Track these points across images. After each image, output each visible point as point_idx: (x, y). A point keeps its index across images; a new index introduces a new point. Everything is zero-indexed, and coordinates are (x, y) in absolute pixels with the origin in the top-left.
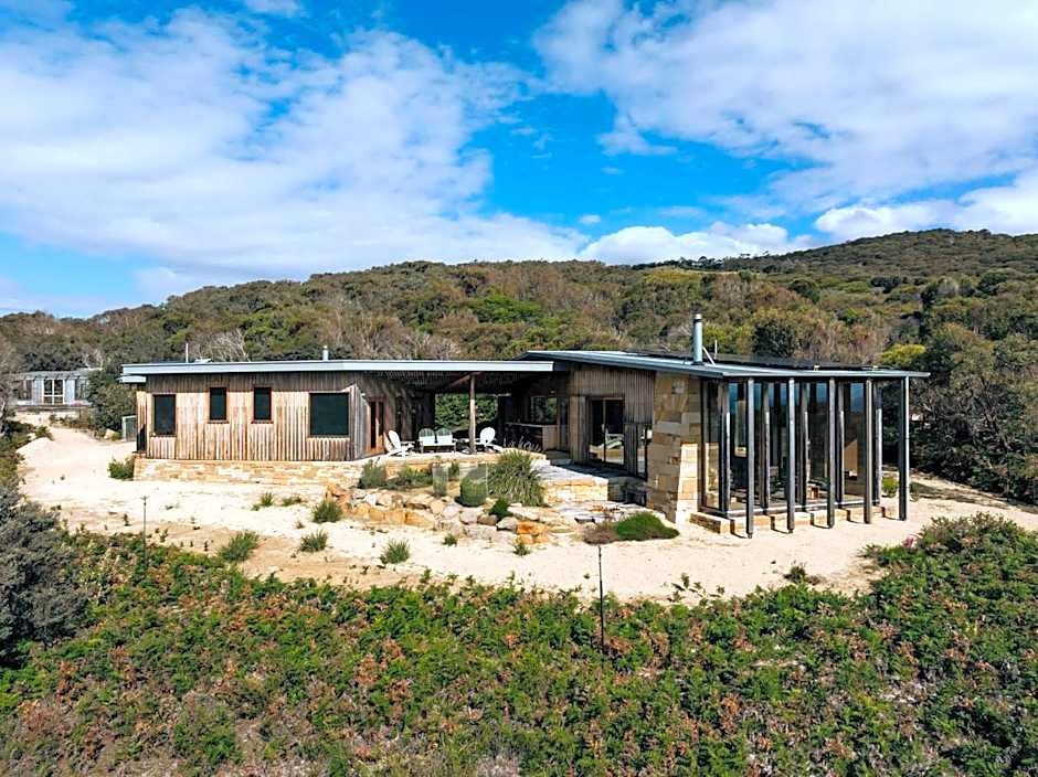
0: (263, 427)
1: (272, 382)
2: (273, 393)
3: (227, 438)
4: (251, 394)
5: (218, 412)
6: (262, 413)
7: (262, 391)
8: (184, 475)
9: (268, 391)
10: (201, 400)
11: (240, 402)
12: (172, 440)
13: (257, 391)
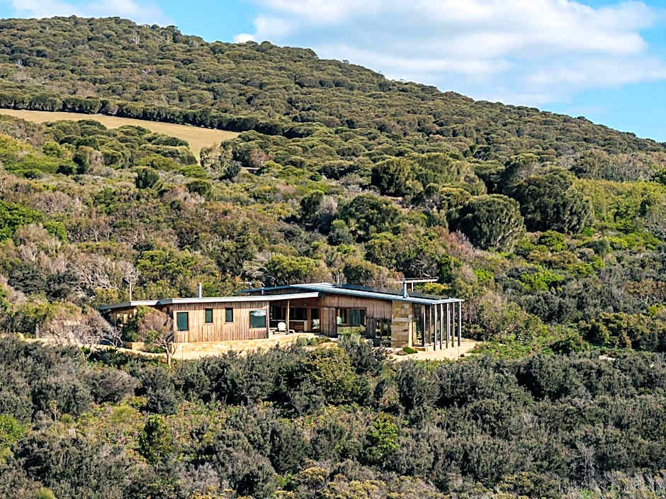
0: (230, 324)
1: (234, 306)
2: (234, 310)
3: (213, 331)
4: (224, 310)
5: (209, 319)
6: (229, 319)
7: (229, 309)
8: (197, 349)
9: (232, 309)
10: (201, 314)
11: (219, 314)
12: (187, 333)
13: (227, 309)
